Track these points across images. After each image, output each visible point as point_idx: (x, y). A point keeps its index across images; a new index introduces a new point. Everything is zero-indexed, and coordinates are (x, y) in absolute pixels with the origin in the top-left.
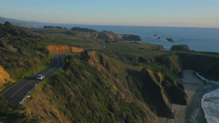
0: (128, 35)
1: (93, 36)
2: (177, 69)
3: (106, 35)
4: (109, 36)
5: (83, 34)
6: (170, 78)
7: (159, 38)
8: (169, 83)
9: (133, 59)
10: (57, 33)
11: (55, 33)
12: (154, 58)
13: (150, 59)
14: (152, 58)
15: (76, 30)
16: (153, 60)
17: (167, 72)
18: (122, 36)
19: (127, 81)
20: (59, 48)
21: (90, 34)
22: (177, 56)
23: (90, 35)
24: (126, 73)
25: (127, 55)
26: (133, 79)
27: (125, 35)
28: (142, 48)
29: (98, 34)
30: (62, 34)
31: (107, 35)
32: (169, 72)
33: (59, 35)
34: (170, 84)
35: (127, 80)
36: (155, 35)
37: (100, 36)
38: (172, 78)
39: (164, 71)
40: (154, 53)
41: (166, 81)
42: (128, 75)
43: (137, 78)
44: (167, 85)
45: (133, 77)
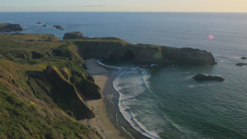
0: (4, 24)
2: (80, 60)
6: (78, 72)
7: (45, 26)
8: (78, 78)
9: (25, 56)
12: (51, 51)
13: (47, 53)
14: (49, 51)
16: (50, 53)
17: (74, 66)
19: (30, 87)
22: (75, 45)
24: (26, 76)
25: (15, 52)
26: (37, 83)
28: (31, 40)
32: (75, 65)
34: (80, 78)
35: (29, 85)
36: (39, 23)
38: (80, 72)
39: (69, 65)
40: (48, 45)
41: (74, 77)
42: (29, 79)
43: (41, 81)
44: (77, 80)
45: (36, 81)
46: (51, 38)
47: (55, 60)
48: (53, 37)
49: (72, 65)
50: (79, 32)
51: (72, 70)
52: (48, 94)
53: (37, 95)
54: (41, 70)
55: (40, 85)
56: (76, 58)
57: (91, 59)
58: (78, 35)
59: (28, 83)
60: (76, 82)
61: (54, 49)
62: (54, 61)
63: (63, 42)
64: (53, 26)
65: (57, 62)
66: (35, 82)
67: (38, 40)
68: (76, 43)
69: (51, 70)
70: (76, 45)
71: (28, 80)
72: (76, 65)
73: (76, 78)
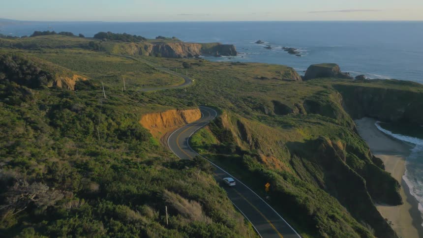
1: (143, 49)
2: (349, 122)
3: (168, 47)
4: (174, 50)
5: (123, 47)
6: (357, 149)
7: (269, 48)
8: (359, 161)
9: (265, 107)
10: (70, 47)
11: (64, 47)
12: (303, 102)
13: (297, 105)
14: (299, 102)
15: (106, 39)
16: (301, 105)
17: (350, 137)
18: (200, 47)
19: (295, 171)
20: (162, 118)
21: (137, 46)
22: (338, 93)
23: (136, 49)
24: (287, 151)
25: (249, 99)
26: (304, 164)
27: (205, 44)
28: (262, 78)
29: (152, 46)
30: (81, 51)
31: (172, 47)
32: (352, 136)
33: (77, 54)
34: (362, 162)
35: (294, 168)
36: (258, 42)
37: (156, 49)
38: (362, 150)
39: (343, 134)
40: (295, 90)
41: (352, 156)
42: (292, 157)
43: (310, 163)
44: (358, 164)
45: (302, 161)
46: (290, 74)
47: (319, 123)
49: (347, 135)
50: (334, 65)
51: (347, 145)
54: (301, 141)
55: (308, 170)
56: (343, 117)
57: (364, 119)
58: (333, 70)
59: (291, 163)
60: (357, 167)
61: (307, 99)
62: (317, 125)
63: (316, 85)
64: (284, 48)
65: (323, 127)
66: (301, 164)
67: (274, 78)
68: (338, 88)
69: (325, 146)
71: (291, 159)
72: (354, 136)
73: (355, 159)
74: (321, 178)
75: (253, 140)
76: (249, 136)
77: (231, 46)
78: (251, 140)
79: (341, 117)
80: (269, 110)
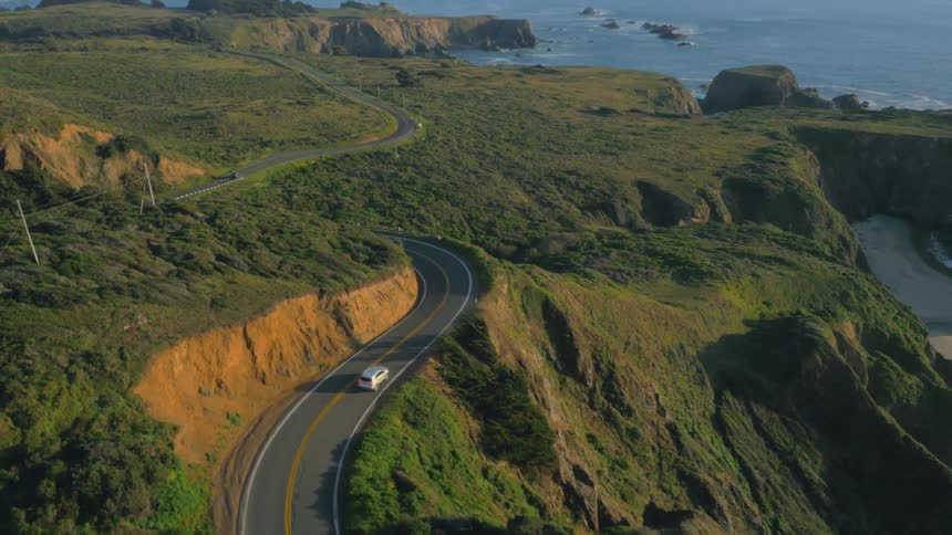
1: (306, 35)
3: (368, 29)
4: (383, 34)
5: (256, 30)
6: (895, 338)
7: (612, 26)
8: (906, 378)
9: (618, 204)
10: (122, 34)
11: (109, 33)
12: (719, 183)
13: (702, 194)
14: (711, 185)
15: (214, 12)
16: (716, 195)
18: (446, 25)
19: (735, 455)
20: (249, 345)
21: (291, 28)
22: (809, 153)
23: (288, 34)
25: (572, 179)
26: (758, 427)
27: (459, 19)
28: (604, 112)
29: (328, 25)
30: (150, 43)
31: (376, 29)
33: (133, 50)
35: (728, 444)
36: (588, 12)
37: (337, 33)
38: (909, 341)
39: (852, 293)
40: (692, 147)
41: (885, 365)
42: (719, 400)
43: (775, 416)
44: (902, 391)
45: (750, 412)
46: (671, 96)
47: (781, 261)
48: (679, 89)
49: (865, 296)
50: (782, 69)
51: (866, 326)
52: (816, 502)
53: (772, 513)
54: (737, 328)
55: (771, 444)
56: (830, 224)
57: (875, 221)
58: (778, 84)
59: (719, 424)
60: (900, 400)
61: (730, 174)
62: (775, 267)
63: (747, 130)
64: (647, 26)
65: (793, 274)
66: (749, 422)
67: (633, 111)
68: (807, 136)
69: (823, 357)
70: (810, 148)
71: (718, 410)
73: (894, 377)
74: (814, 470)
75: (597, 368)
76: (585, 356)
77: (523, 23)
78: (590, 371)
79: (824, 225)
80: (629, 212)
